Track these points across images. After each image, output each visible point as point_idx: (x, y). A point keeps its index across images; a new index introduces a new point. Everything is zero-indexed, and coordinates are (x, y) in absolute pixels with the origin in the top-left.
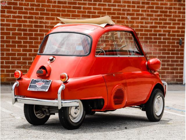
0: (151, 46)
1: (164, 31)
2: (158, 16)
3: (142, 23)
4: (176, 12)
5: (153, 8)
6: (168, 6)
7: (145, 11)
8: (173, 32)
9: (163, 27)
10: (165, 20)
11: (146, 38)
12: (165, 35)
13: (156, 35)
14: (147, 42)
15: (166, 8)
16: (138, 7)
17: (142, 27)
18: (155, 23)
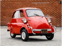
0: (52, 16)
1: (56, 12)
2: (54, 8)
3: (50, 10)
4: (60, 7)
5: (53, 6)
6: (58, 5)
7: (50, 7)
8: (59, 12)
9: (56, 11)
10: (57, 9)
11: (51, 14)
12: (57, 13)
13: (54, 13)
14: (51, 15)
15: (57, 6)
16: (48, 6)
17: (49, 11)
18: (54, 10)
